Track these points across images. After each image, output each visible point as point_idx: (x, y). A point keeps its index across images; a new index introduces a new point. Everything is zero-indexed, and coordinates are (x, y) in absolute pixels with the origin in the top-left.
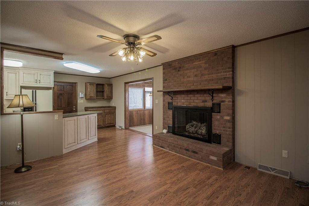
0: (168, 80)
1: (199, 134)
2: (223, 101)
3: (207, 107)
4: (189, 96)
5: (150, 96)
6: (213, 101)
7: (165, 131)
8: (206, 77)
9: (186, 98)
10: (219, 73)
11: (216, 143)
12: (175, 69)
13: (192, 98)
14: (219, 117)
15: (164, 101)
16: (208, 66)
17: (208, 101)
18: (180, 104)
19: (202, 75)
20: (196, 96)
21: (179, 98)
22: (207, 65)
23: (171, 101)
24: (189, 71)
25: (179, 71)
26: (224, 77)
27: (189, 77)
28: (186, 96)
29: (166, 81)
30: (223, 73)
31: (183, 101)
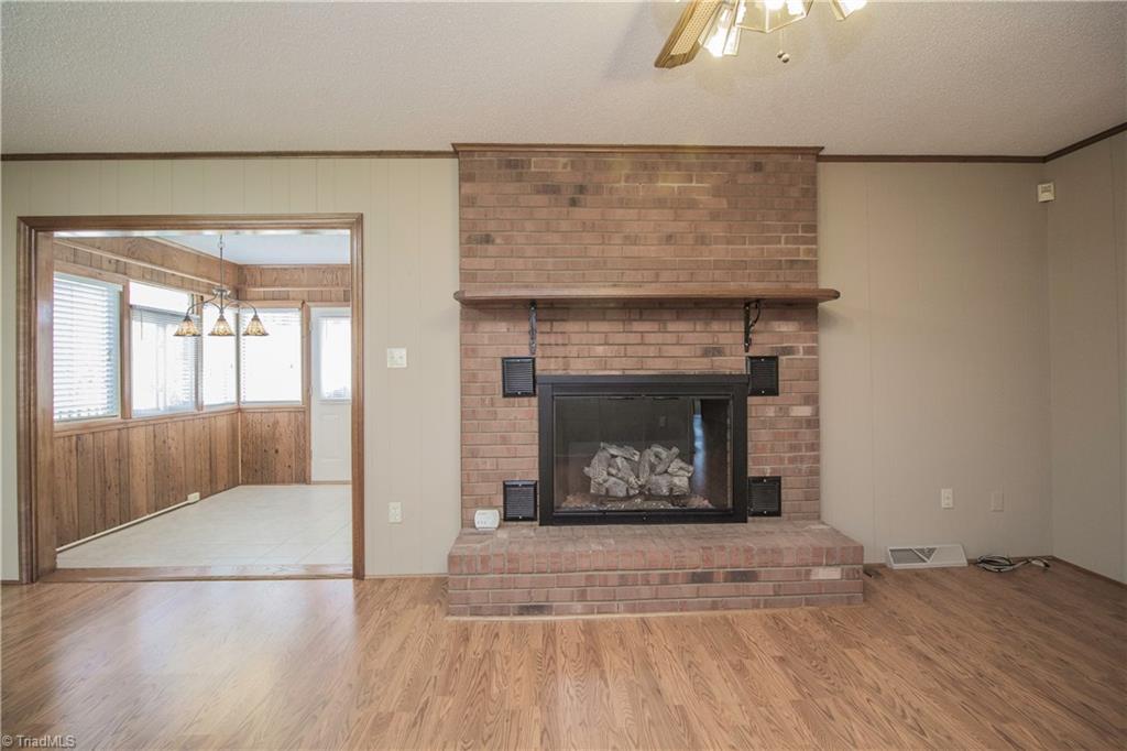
0: (498, 241)
1: (661, 498)
2: (788, 351)
3: (726, 375)
4: (638, 326)
5: (177, 335)
6: (747, 351)
7: (488, 518)
8: (719, 252)
9: (621, 338)
10: (768, 241)
11: (765, 515)
12: (552, 190)
13: (651, 338)
14: (771, 412)
15: (467, 351)
16: (726, 206)
17: (727, 351)
18: (580, 368)
19: (702, 240)
20: (671, 327)
21: (575, 339)
22: (724, 203)
23: (524, 352)
24: (632, 213)
25: (573, 203)
26: (792, 261)
27: (631, 240)
28: (619, 326)
29: (490, 247)
30: (786, 243)
31: (600, 350)
